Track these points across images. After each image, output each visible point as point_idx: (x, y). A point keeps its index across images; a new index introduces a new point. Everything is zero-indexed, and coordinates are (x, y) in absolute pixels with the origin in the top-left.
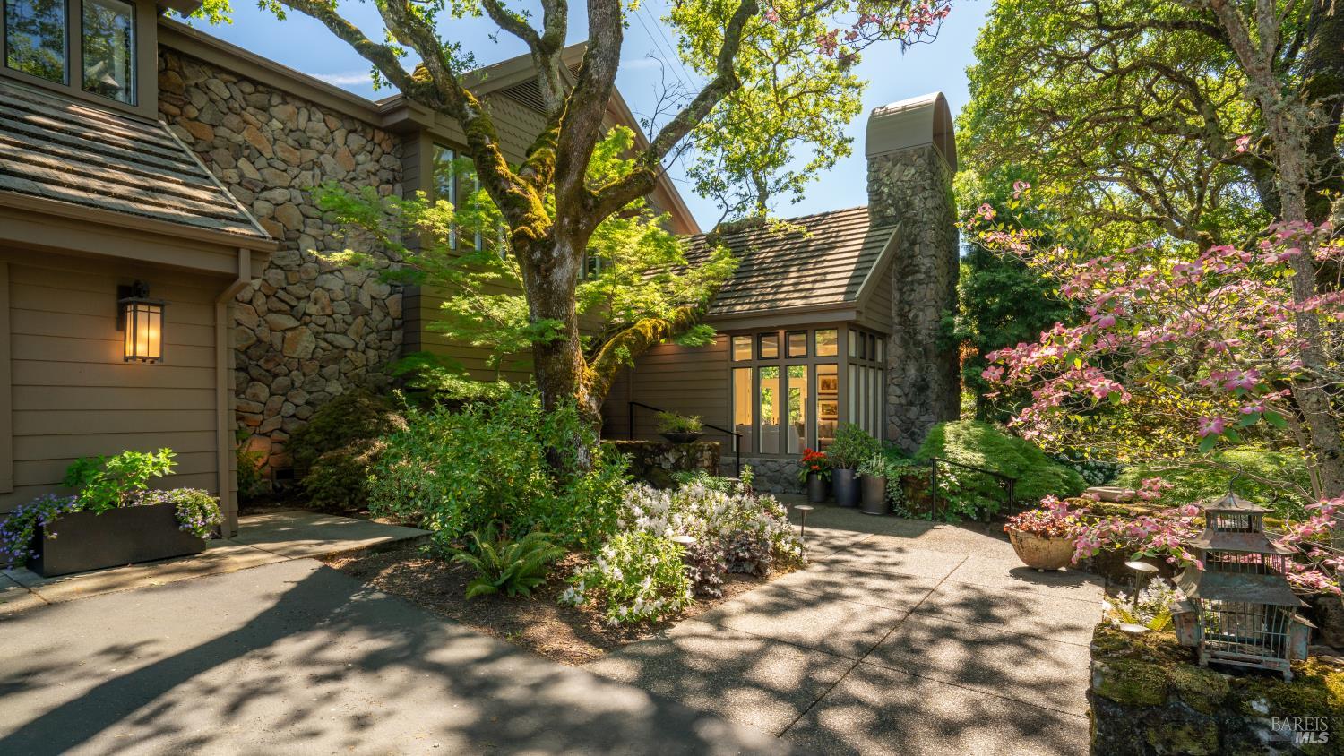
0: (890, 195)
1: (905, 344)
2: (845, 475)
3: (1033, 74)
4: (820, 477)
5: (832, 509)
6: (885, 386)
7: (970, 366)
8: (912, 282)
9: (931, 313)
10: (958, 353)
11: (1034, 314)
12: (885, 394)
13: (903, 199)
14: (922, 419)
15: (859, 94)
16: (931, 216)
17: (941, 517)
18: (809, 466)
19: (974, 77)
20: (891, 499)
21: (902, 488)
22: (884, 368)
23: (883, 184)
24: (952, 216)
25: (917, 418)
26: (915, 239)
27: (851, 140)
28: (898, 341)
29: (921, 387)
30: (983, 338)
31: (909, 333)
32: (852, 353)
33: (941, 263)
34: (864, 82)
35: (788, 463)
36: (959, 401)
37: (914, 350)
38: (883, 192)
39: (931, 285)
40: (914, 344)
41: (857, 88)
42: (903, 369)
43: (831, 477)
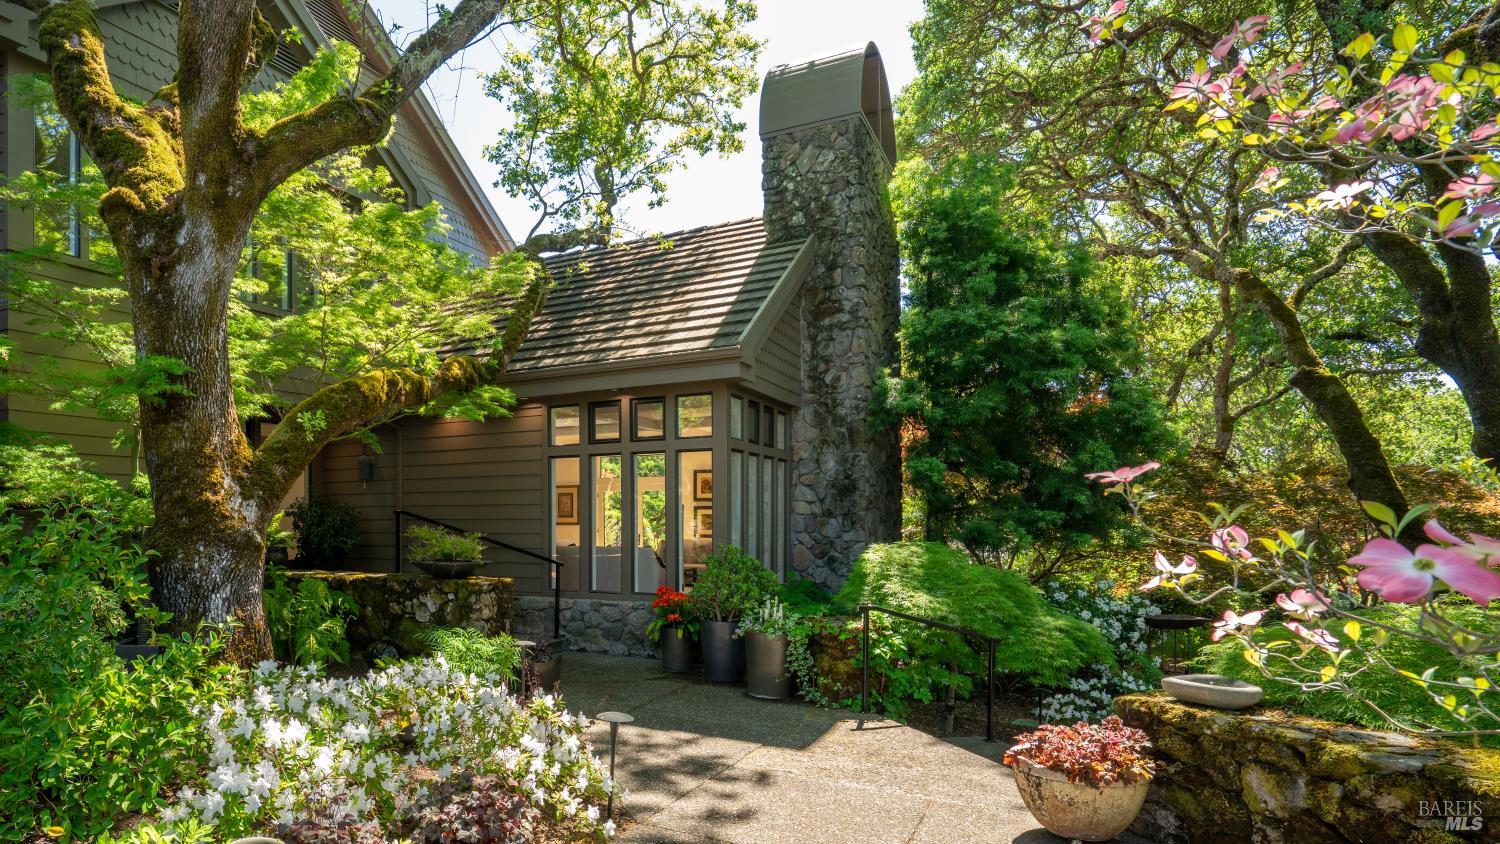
0: (796, 194)
1: (819, 422)
2: (721, 630)
3: (1005, 35)
4: (680, 634)
5: (698, 689)
6: (789, 486)
7: (919, 455)
8: (831, 327)
9: (859, 374)
10: (898, 438)
11: (1017, 374)
12: (789, 499)
13: (816, 199)
14: (846, 537)
15: (754, 59)
16: (860, 226)
17: (877, 704)
18: (665, 613)
19: (921, 37)
20: (795, 675)
21: (813, 654)
22: (787, 459)
23: (787, 177)
24: (888, 228)
25: (838, 537)
26: (834, 262)
27: (742, 127)
28: (809, 418)
29: (845, 488)
30: (939, 412)
31: (826, 404)
32: (737, 432)
33: (875, 299)
34: (760, 42)
35: (635, 609)
36: (900, 510)
37: (833, 431)
38: (786, 189)
39: (860, 331)
40: (834, 422)
41: (751, 49)
42: (817, 461)
43: (698, 633)
